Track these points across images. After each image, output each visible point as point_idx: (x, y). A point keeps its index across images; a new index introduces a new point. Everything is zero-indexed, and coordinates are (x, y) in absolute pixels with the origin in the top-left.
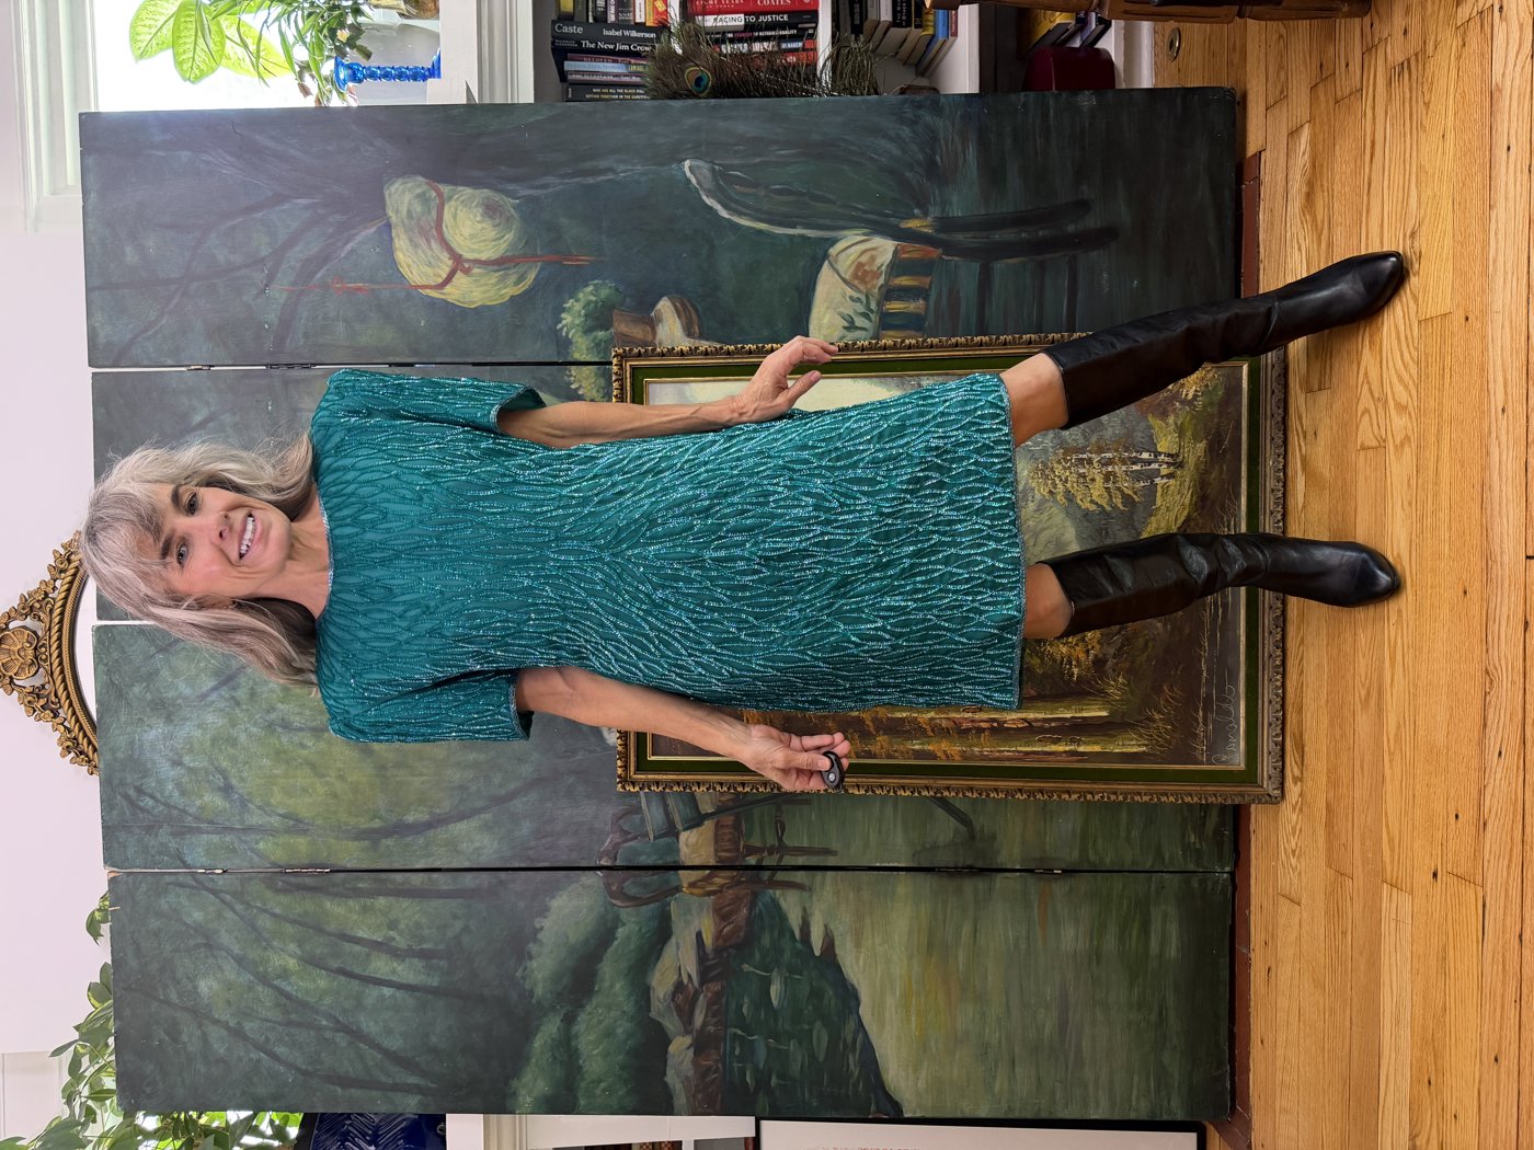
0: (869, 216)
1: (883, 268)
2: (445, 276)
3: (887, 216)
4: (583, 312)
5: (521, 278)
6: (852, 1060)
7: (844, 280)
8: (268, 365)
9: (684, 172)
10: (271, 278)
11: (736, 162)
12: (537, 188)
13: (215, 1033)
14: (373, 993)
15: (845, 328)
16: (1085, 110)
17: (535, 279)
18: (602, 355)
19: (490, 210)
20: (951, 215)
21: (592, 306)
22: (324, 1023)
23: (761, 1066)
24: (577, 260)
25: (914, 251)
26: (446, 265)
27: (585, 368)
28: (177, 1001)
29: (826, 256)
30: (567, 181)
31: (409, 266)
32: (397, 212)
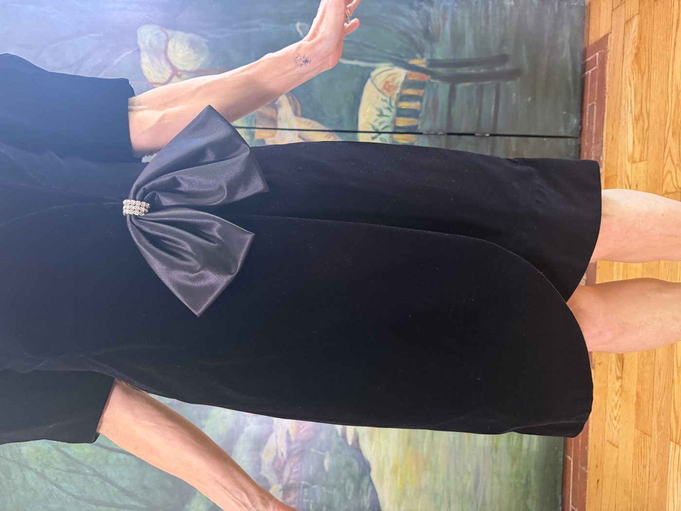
0: (393, 57)
1: (400, 84)
2: (168, 78)
3: (402, 57)
6: (366, 501)
7: (379, 90)
9: (296, 30)
12: (218, 34)
13: (29, 475)
14: (114, 456)
15: (378, 115)
16: (508, 7)
18: (249, 123)
19: (193, 45)
20: (435, 58)
22: (88, 471)
23: (319, 500)
25: (416, 76)
26: (168, 72)
28: (10, 457)
29: (369, 76)
30: (234, 31)
31: (149, 72)
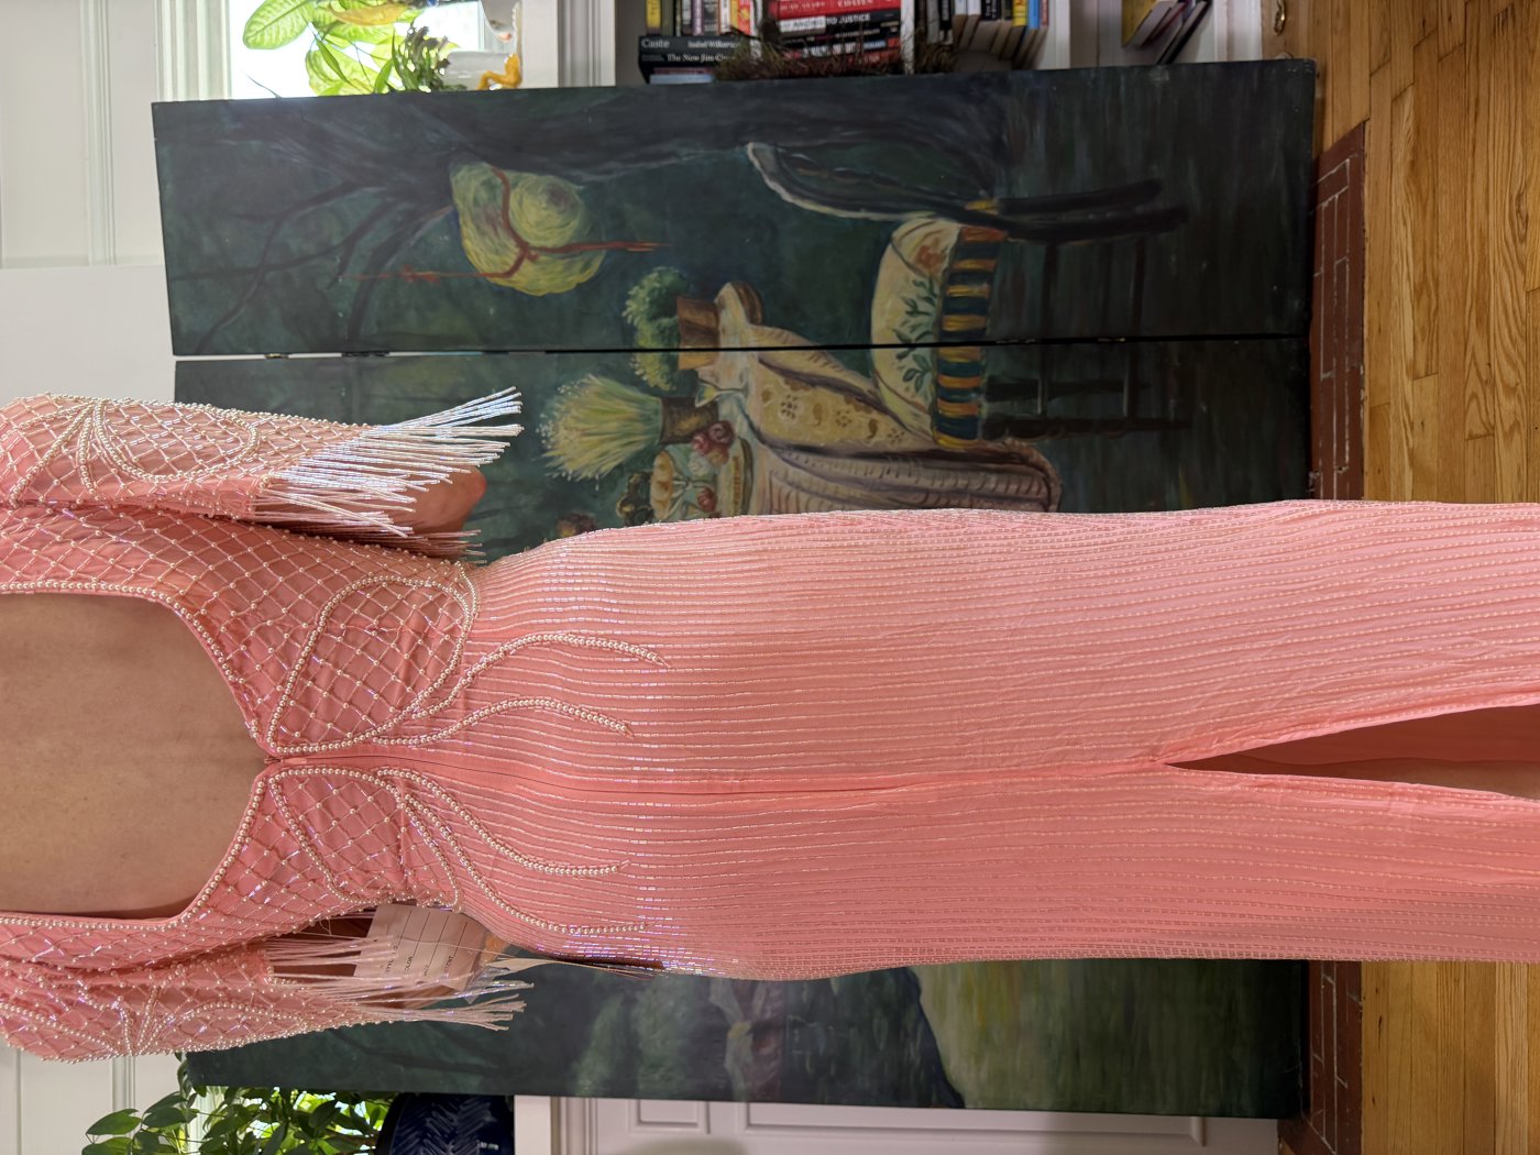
0: (934, 198)
1: (948, 251)
2: (512, 263)
3: (952, 197)
4: (648, 299)
5: (587, 266)
6: (913, 1051)
7: (908, 264)
8: (346, 354)
9: (747, 156)
10: (343, 268)
11: (799, 144)
12: (601, 173)
15: (908, 313)
16: (1158, 86)
17: (601, 266)
18: (666, 341)
19: (556, 197)
20: (1017, 196)
21: (656, 293)
23: (822, 1050)
24: (642, 247)
25: (979, 234)
26: (512, 254)
27: (650, 356)
29: (889, 240)
30: (631, 166)
31: (477, 254)
32: (464, 199)
